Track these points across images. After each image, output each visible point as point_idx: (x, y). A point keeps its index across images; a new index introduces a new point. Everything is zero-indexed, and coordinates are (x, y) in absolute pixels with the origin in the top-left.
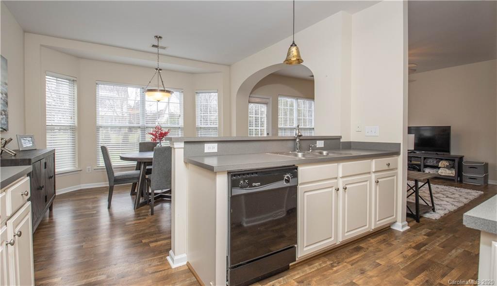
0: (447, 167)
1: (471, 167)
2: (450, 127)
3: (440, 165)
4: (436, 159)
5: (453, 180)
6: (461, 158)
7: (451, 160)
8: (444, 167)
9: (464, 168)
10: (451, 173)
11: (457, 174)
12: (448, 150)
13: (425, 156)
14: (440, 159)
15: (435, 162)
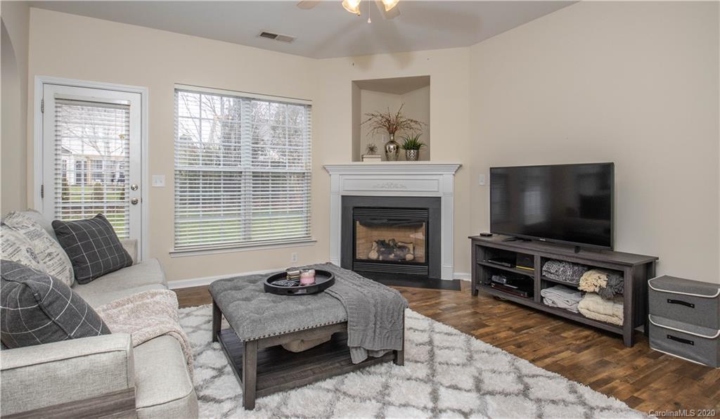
0: (601, 293)
1: (673, 302)
2: (613, 163)
3: (583, 285)
4: (574, 264)
5: (619, 337)
6: (649, 266)
7: (615, 271)
8: (594, 293)
9: (653, 302)
10: (612, 313)
11: (630, 318)
12: (604, 239)
13: (544, 255)
14: (584, 266)
15: (569, 272)
